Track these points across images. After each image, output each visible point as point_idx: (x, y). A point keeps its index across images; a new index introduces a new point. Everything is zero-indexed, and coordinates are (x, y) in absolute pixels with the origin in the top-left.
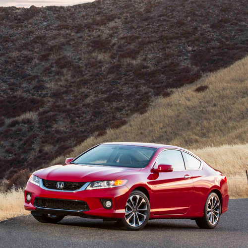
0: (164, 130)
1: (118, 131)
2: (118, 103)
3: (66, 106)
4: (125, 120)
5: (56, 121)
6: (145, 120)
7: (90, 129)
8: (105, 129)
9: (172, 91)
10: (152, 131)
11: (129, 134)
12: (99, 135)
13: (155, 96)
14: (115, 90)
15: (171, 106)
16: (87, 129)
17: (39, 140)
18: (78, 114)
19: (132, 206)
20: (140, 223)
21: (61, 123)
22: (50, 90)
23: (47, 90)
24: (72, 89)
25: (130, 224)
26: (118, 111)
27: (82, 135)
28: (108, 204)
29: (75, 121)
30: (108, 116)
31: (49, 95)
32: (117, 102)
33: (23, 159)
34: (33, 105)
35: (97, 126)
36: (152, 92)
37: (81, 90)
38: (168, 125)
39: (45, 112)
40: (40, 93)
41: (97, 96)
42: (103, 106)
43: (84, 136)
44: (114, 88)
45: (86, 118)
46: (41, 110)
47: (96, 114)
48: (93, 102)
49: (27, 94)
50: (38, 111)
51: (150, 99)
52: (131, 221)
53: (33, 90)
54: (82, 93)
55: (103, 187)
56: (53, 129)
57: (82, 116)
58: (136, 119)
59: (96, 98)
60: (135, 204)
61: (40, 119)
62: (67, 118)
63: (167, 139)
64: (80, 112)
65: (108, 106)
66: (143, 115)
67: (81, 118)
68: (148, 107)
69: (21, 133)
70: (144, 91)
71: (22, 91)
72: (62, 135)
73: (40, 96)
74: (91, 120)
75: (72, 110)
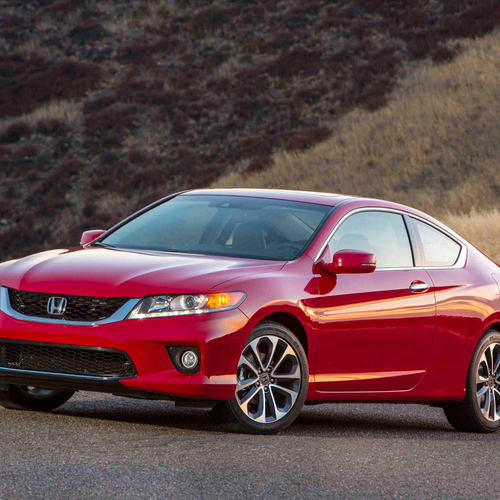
0: (436, 155)
1: (304, 157)
2: (309, 79)
3: (160, 85)
4: (325, 129)
5: (134, 129)
6: (381, 127)
7: (226, 150)
8: (270, 152)
9: (458, 47)
10: (399, 159)
11: (337, 167)
12: (253, 168)
13: (411, 59)
14: (298, 42)
15: (456, 88)
16: (220, 150)
17: (84, 180)
18: (195, 107)
19: (257, 365)
20: (280, 414)
21: (146, 132)
22: (119, 40)
23: (109, 39)
24: (180, 38)
25: (250, 416)
26: (308, 102)
27: (206, 167)
28: (190, 359)
29: (185, 129)
30: (278, 115)
31: (114, 54)
32: (303, 76)
33: (39, 232)
34: (69, 80)
35: (249, 142)
36: (404, 48)
37: (202, 42)
38: (446, 143)
39: (102, 103)
40: (88, 47)
41: (248, 59)
42: (265, 88)
43: (211, 170)
44: (296, 38)
45: (216, 119)
46: (92, 96)
47: (245, 111)
48: (237, 77)
49: (52, 51)
50: (83, 100)
51: (396, 67)
52: (254, 408)
53: (68, 40)
54: (207, 49)
55: (176, 313)
56: (125, 150)
57: (206, 115)
58: (356, 125)
59: (245, 65)
60: (265, 362)
61: (89, 123)
62: (164, 121)
63: (442, 182)
64: (199, 103)
65: (280, 87)
66: (376, 113)
67: (203, 120)
68: (390, 91)
69: (36, 159)
70: (379, 46)
71: (38, 41)
72: (150, 168)
73: (89, 56)
74: (231, 126)
75: (177, 98)
